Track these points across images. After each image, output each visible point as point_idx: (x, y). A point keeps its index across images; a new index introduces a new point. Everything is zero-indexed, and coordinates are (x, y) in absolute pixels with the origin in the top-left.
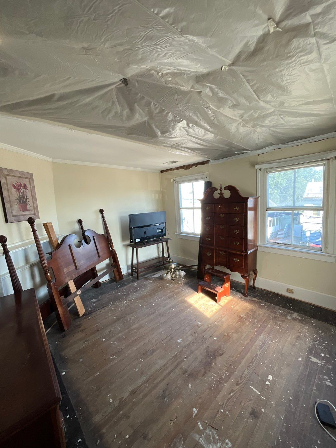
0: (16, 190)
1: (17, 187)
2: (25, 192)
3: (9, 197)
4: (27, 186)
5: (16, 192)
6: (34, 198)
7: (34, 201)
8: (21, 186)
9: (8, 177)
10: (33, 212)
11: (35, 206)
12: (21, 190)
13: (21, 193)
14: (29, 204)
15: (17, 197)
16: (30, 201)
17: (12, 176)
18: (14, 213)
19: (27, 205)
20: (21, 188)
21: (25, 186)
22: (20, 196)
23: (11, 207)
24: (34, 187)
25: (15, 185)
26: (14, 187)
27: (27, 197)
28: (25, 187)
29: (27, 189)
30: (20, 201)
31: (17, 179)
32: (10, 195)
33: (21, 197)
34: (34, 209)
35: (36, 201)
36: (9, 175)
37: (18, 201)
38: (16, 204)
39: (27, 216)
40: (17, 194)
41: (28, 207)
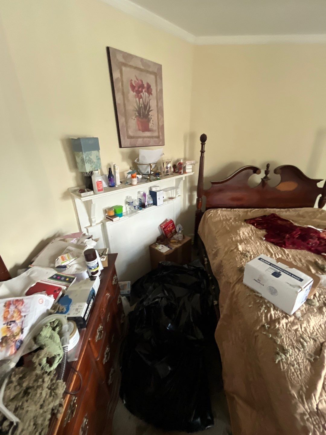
0: (135, 93)
1: (136, 89)
2: (147, 100)
3: (124, 104)
4: (152, 87)
5: (136, 98)
6: (160, 111)
7: (160, 116)
8: (142, 86)
9: (124, 68)
10: (156, 134)
11: (161, 124)
12: (142, 94)
13: (141, 100)
14: (152, 120)
15: (136, 107)
16: (153, 114)
17: (131, 66)
18: (131, 133)
19: (149, 121)
20: (142, 91)
21: (149, 87)
22: (141, 105)
23: (127, 122)
24: (161, 90)
25: (134, 85)
26: (133, 87)
27: (149, 108)
28: (149, 90)
29: (152, 94)
30: (139, 114)
31: (137, 73)
32: (126, 102)
33: (142, 107)
34: (158, 129)
35: (163, 116)
36: (125, 65)
37: (137, 113)
38: (134, 117)
39: (148, 139)
40: (136, 101)
41: (150, 125)
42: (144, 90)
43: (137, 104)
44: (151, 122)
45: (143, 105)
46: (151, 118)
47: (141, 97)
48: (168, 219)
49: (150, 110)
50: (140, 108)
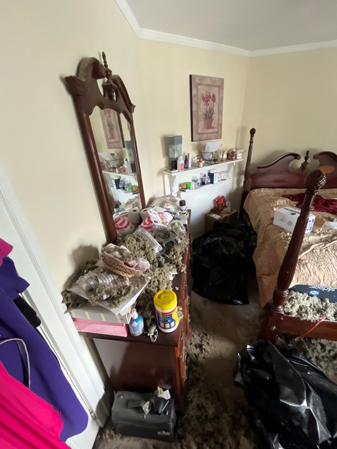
0: (204, 103)
1: (206, 99)
2: (212, 106)
3: (197, 111)
4: (216, 96)
5: (205, 106)
6: (220, 112)
7: (220, 116)
8: (209, 97)
9: (199, 87)
10: (216, 130)
11: (220, 122)
13: (208, 106)
15: (205, 112)
16: (215, 116)
17: (203, 85)
18: (200, 131)
19: (212, 121)
20: (209, 101)
21: (214, 96)
23: (198, 123)
24: (222, 98)
25: (204, 97)
26: (203, 98)
27: (213, 111)
28: (214, 98)
29: (215, 101)
30: (206, 116)
31: (207, 88)
32: (199, 110)
33: (208, 111)
34: (218, 126)
35: (222, 116)
36: (200, 84)
37: (204, 116)
38: (202, 120)
39: (210, 134)
40: (205, 107)
41: (213, 123)
42: (210, 100)
43: (205, 110)
44: (214, 121)
45: (209, 110)
46: (214, 119)
47: (208, 105)
48: (220, 196)
49: (213, 113)
50: (207, 112)
